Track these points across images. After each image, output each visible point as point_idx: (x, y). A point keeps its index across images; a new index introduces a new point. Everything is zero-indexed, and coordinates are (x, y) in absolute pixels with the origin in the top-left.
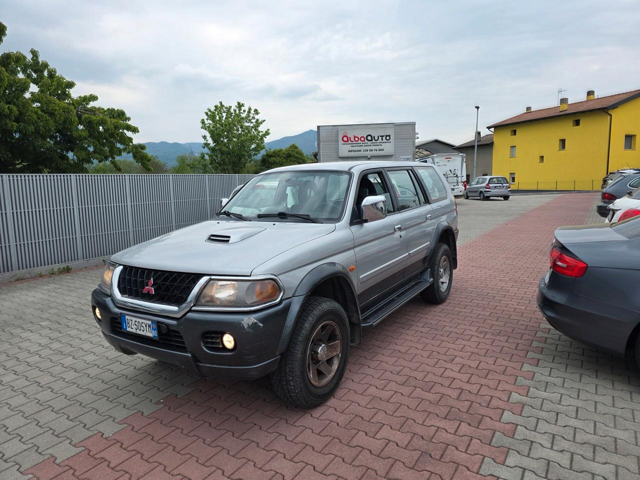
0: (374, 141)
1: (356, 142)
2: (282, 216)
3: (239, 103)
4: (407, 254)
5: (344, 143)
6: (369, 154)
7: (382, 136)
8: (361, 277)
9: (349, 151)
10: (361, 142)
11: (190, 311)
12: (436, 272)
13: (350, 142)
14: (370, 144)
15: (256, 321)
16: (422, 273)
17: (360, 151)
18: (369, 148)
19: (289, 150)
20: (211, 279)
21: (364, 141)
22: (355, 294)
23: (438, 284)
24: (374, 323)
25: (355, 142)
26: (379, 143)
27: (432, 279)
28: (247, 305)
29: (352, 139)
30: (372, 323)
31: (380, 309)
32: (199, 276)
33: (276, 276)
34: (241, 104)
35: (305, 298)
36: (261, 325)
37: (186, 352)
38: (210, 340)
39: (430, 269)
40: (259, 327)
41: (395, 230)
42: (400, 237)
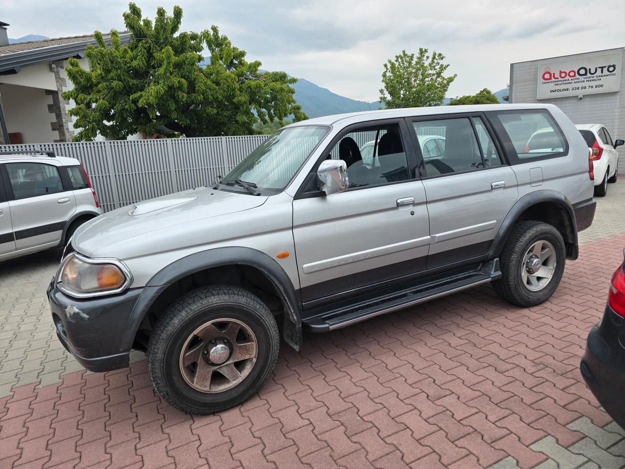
0: (589, 75)
1: (562, 79)
3: (421, 50)
4: (429, 237)
5: (544, 81)
6: (580, 93)
7: (602, 68)
8: (307, 265)
9: (552, 91)
10: (570, 78)
11: (55, 287)
13: (553, 79)
14: (583, 79)
15: (78, 311)
17: (567, 90)
18: (580, 85)
19: (478, 97)
20: (74, 256)
21: (575, 76)
24: (332, 325)
25: (560, 79)
26: (597, 77)
29: (557, 75)
30: (327, 325)
33: (120, 260)
34: (423, 50)
36: (85, 316)
39: (497, 260)
40: (82, 318)
41: (399, 205)
42: (412, 214)
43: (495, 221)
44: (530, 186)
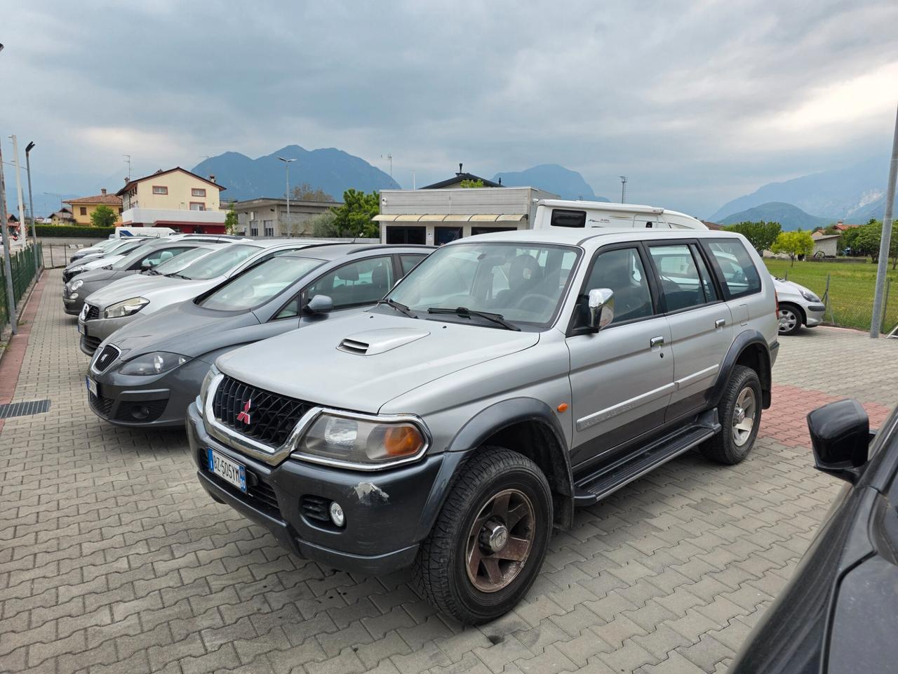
2: (463, 315)
4: (672, 384)
8: (580, 420)
11: (289, 458)
12: (728, 412)
15: (376, 488)
16: (702, 414)
20: (322, 413)
22: (564, 450)
23: (730, 431)
24: (597, 496)
27: (719, 425)
28: (368, 461)
30: (594, 496)
31: (615, 471)
32: (309, 405)
33: (418, 417)
35: (466, 455)
36: (385, 495)
37: (280, 519)
38: (311, 507)
39: (715, 409)
40: (381, 498)
41: (652, 345)
42: (662, 356)
43: (718, 365)
44: (739, 325)
